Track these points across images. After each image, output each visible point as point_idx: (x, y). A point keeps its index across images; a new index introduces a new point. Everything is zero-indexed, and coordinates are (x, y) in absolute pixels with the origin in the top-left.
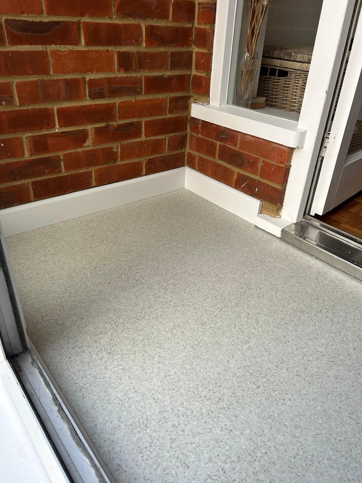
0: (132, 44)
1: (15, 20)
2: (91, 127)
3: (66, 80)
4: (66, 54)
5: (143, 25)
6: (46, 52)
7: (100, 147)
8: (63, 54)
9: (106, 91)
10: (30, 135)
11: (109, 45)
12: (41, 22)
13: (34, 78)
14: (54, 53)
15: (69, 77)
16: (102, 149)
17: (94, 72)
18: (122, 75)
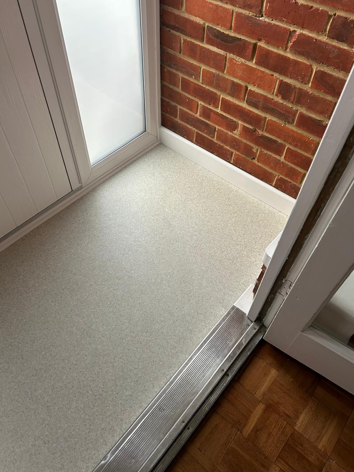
0: (297, 79)
1: (213, 28)
2: (242, 123)
3: (233, 81)
4: (239, 64)
5: (315, 68)
6: (226, 57)
7: (244, 141)
8: (237, 63)
9: (261, 104)
10: (203, 104)
11: (275, 71)
12: (228, 35)
13: (213, 71)
14: (231, 60)
15: (236, 80)
16: (244, 143)
17: (256, 86)
18: (279, 100)
